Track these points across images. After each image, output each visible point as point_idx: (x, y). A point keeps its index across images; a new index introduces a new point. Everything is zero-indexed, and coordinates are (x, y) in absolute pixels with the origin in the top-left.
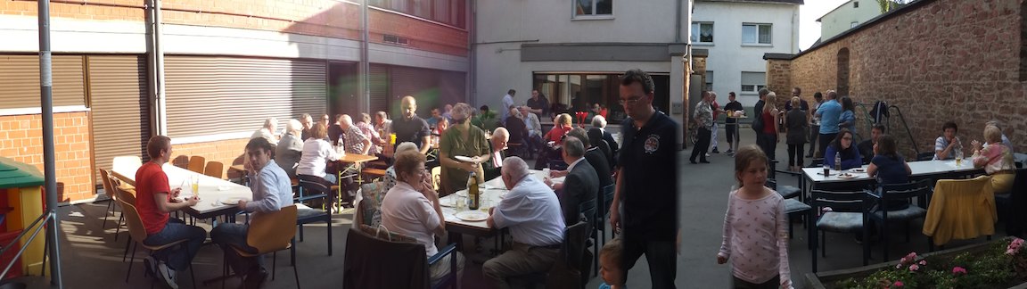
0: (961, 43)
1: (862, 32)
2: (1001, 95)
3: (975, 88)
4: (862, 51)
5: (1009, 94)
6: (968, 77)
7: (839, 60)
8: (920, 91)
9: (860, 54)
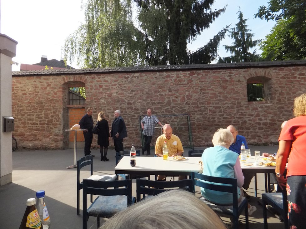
5: (242, 109)
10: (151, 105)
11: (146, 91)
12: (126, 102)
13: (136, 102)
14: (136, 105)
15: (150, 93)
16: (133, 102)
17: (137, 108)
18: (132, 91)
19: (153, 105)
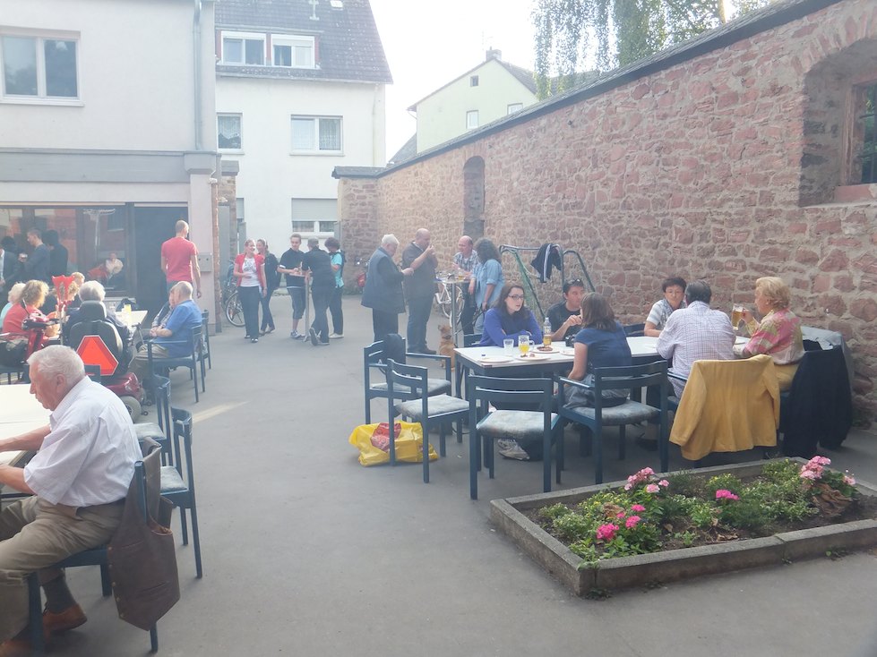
0: (688, 146)
1: (507, 132)
2: (763, 230)
3: (714, 221)
4: (507, 163)
5: (777, 229)
6: (701, 202)
7: (466, 176)
8: (612, 226)
9: (504, 166)
10: (563, 213)
11: (557, 169)
12: (530, 204)
13: (542, 205)
14: (541, 212)
15: (562, 174)
16: (538, 203)
17: (543, 221)
18: (537, 171)
19: (567, 211)
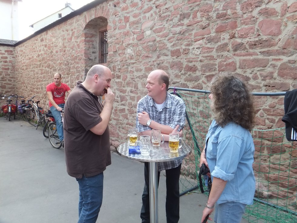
10: (230, 54)
11: (218, 10)
12: (170, 48)
13: (191, 48)
14: (190, 56)
15: (229, 12)
16: (184, 47)
17: (193, 63)
18: (184, 16)
19: (238, 52)
